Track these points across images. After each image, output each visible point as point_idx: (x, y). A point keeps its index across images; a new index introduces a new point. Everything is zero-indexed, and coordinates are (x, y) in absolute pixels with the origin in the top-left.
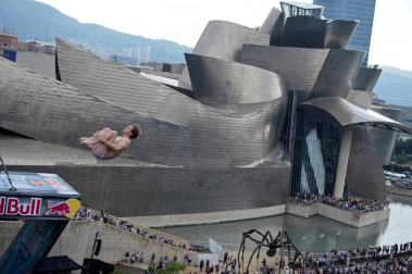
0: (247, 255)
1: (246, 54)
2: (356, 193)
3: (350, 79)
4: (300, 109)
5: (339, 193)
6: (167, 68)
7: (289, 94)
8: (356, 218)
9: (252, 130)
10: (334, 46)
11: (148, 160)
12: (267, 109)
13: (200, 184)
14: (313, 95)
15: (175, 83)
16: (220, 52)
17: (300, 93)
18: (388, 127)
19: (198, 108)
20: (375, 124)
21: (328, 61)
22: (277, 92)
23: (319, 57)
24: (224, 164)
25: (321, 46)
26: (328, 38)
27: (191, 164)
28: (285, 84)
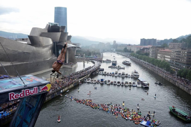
0: (52, 79)
1: (42, 34)
2: (71, 62)
3: (66, 38)
4: (56, 46)
5: (67, 62)
6: (23, 40)
7: (54, 43)
8: (72, 66)
9: (47, 52)
10: (62, 32)
11: (24, 62)
12: (50, 46)
13: (37, 65)
14: (59, 42)
15: (26, 43)
16: (36, 34)
17: (56, 43)
18: (75, 47)
19: (34, 48)
20: (72, 47)
21: (61, 35)
22: (51, 42)
23: (59, 34)
24: (42, 60)
25: (59, 32)
26: (60, 30)
27: (34, 61)
28: (53, 40)
